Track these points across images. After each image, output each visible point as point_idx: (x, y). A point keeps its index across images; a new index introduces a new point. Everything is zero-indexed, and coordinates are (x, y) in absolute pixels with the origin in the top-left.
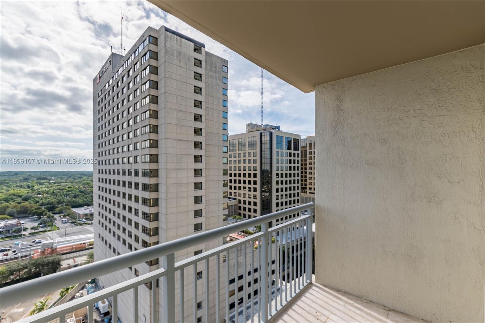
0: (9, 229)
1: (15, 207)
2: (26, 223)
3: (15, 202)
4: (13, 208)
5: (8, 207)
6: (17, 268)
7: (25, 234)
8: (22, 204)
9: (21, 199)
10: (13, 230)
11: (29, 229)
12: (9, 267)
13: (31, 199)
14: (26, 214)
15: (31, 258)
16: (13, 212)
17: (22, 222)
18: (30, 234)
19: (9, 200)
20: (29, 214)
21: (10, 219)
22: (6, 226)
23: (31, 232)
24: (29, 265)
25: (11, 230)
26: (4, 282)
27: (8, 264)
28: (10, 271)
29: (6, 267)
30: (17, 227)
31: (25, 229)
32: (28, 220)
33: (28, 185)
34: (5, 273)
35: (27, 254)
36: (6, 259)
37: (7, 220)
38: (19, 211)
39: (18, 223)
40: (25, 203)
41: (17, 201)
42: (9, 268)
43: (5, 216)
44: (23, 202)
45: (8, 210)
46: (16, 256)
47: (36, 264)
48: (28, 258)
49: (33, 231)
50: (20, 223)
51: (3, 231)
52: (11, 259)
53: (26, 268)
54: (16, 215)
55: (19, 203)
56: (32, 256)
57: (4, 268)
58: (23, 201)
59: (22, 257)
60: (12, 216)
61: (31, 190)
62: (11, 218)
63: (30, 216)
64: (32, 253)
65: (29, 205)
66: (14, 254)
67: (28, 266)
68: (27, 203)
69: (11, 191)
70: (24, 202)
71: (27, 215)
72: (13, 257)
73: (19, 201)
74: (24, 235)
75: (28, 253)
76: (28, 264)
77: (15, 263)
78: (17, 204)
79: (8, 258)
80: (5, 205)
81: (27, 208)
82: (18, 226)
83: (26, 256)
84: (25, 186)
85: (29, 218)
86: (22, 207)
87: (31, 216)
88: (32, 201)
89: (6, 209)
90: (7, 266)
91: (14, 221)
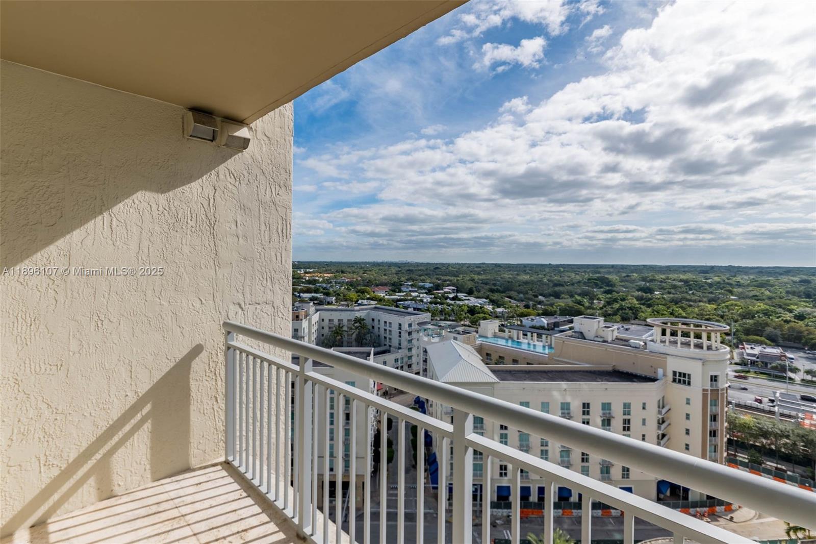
0: (768, 361)
1: (780, 327)
2: (797, 360)
3: (780, 319)
4: (775, 328)
5: (767, 325)
6: (770, 430)
7: (793, 377)
8: (792, 324)
9: (791, 315)
10: (774, 365)
11: (802, 371)
12: (759, 421)
13: (810, 318)
14: (800, 343)
15: (799, 425)
16: (776, 336)
17: (789, 355)
18: (803, 380)
19: (771, 313)
20: (805, 344)
21: (770, 345)
22: (762, 355)
23: (805, 378)
24: (793, 434)
25: (770, 364)
26: (751, 443)
27: (757, 417)
28: (760, 429)
29: (755, 420)
30: (779, 362)
31: (795, 370)
32: (802, 354)
33: (807, 293)
34: (752, 429)
35: (792, 414)
36: (756, 406)
37: (765, 346)
38: (786, 336)
39: (782, 356)
40: (797, 323)
41: (785, 319)
42: (758, 423)
43: (763, 339)
44: (795, 322)
45: (769, 330)
46: (772, 409)
47: (807, 440)
48: (793, 421)
49: (809, 377)
50: (785, 356)
51: (757, 362)
52: (763, 411)
53: (787, 437)
54: (781, 341)
55: (787, 322)
56: (799, 420)
57: (752, 419)
58: (795, 319)
59: (782, 415)
60: (774, 341)
61: (812, 301)
62: (772, 344)
63: (806, 349)
64: (800, 415)
65: (804, 328)
66: (771, 404)
67: (791, 435)
68: (801, 323)
69: (775, 299)
70: (797, 321)
71: (800, 346)
72: (767, 408)
73: (789, 318)
74: (790, 379)
75: (793, 413)
76: (791, 432)
77: (768, 420)
78: (782, 323)
79: (759, 407)
80: (763, 321)
81: (800, 332)
82: (782, 360)
83: (790, 416)
84: (802, 293)
85: (805, 353)
86: (792, 329)
87: (808, 350)
88: (813, 322)
89: (764, 328)
90: (757, 419)
91: (776, 351)
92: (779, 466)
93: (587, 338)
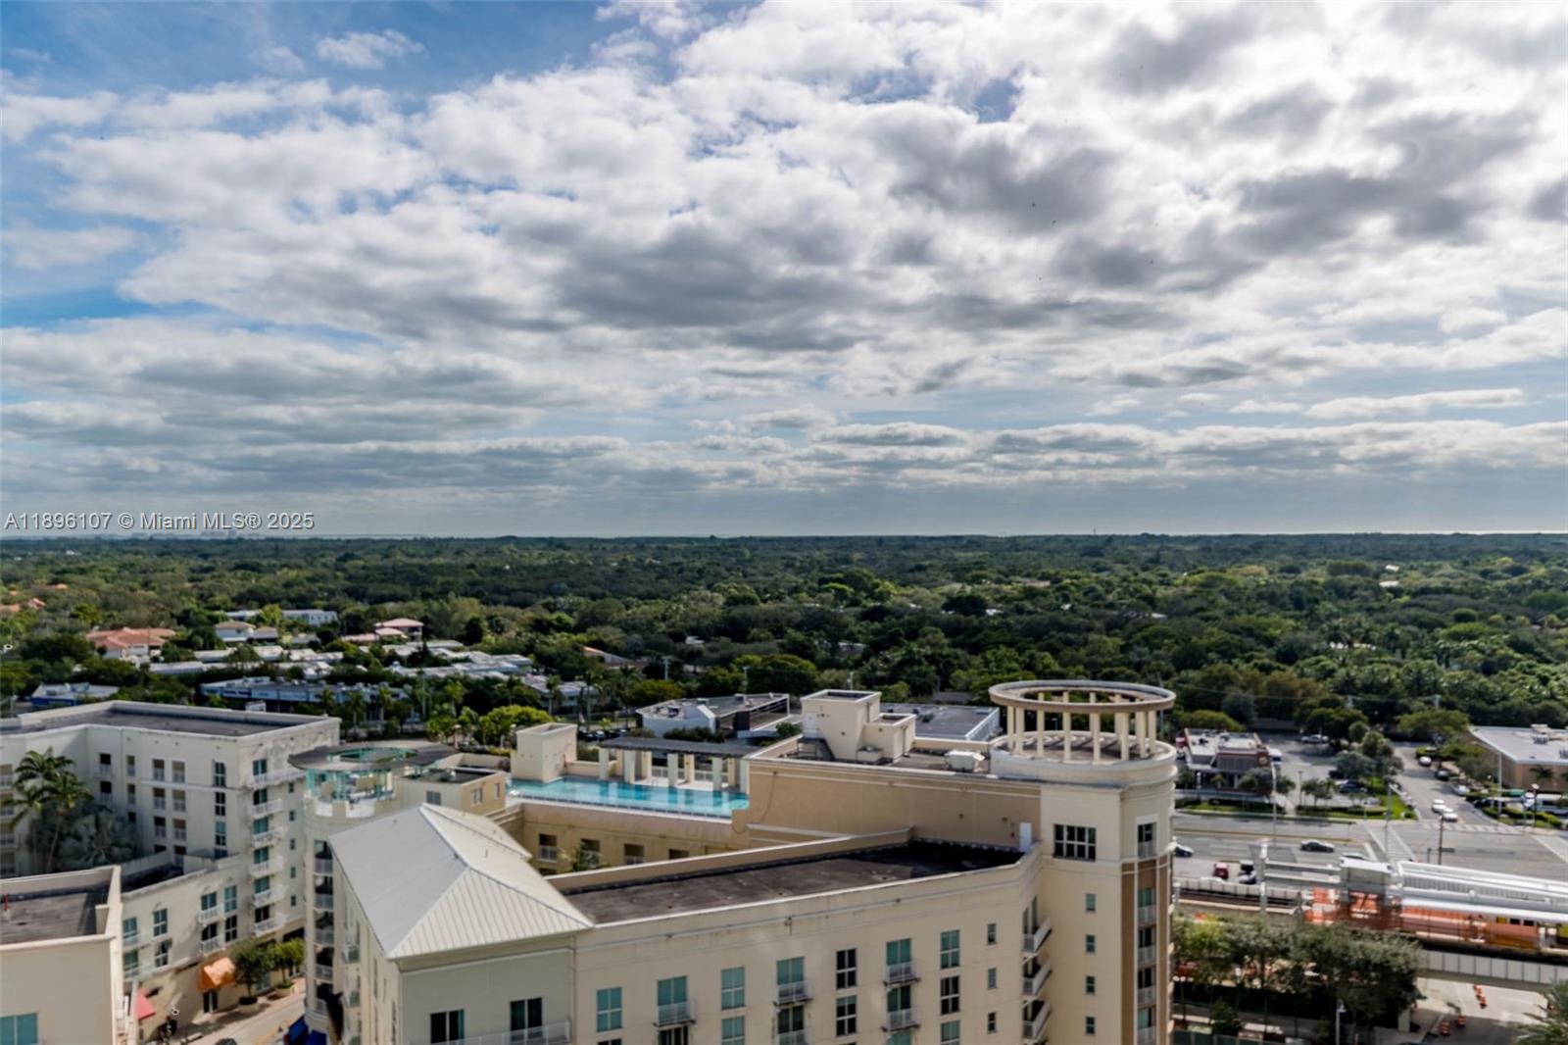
0: (1233, 771)
1: (1251, 684)
2: (1286, 760)
3: (1252, 664)
4: (1244, 688)
5: (1228, 680)
6: (1252, 943)
7: (1281, 804)
8: (1276, 674)
9: (1272, 651)
10: (1246, 778)
11: (1298, 787)
12: (1231, 925)
13: (1305, 657)
14: (1289, 718)
15: (1303, 919)
16: (1246, 705)
17: (1274, 751)
18: (1299, 808)
19: (1234, 650)
20: (1300, 721)
21: (1236, 730)
22: (1224, 758)
23: (1303, 804)
24: (1295, 943)
25: (1240, 777)
26: (1215, 982)
27: (1227, 915)
28: (1233, 944)
29: (1222, 924)
30: (1257, 770)
31: (1285, 786)
32: (1293, 746)
33: (1294, 596)
34: (1217, 947)
35: (1289, 897)
36: (1219, 889)
37: (1226, 734)
38: (1265, 705)
39: (1260, 755)
40: (1283, 670)
41: (1260, 662)
42: (1229, 931)
43: (1221, 716)
44: (1278, 668)
45: (1233, 693)
46: (1253, 889)
47: (1321, 952)
48: (1291, 911)
49: (1310, 800)
50: (1266, 754)
51: (1213, 775)
52: (1233, 897)
53: (1284, 953)
54: (1254, 717)
55: (1266, 669)
56: (1305, 908)
57: (1216, 923)
58: (1278, 660)
59: (1273, 901)
60: (1242, 719)
61: (1307, 616)
62: (1241, 727)
63: (1301, 731)
64: (1306, 895)
65: (1296, 683)
66: (1245, 878)
67: (1292, 948)
68: (1290, 671)
69: (1239, 615)
70: (1282, 666)
71: (1289, 725)
72: (1243, 889)
73: (1266, 661)
74: (1280, 809)
75: (1292, 892)
76: (1291, 939)
77: (1249, 919)
78: (1256, 672)
79: (1227, 890)
80: (1220, 671)
81: (1292, 693)
82: (1261, 766)
83: (1284, 902)
84: (1286, 599)
85: (1299, 741)
86: (1274, 686)
87: (1305, 734)
88: (1310, 665)
89: (1221, 688)
90: (1223, 920)
91: (1244, 744)
92: (1270, 1029)
93: (837, 756)
